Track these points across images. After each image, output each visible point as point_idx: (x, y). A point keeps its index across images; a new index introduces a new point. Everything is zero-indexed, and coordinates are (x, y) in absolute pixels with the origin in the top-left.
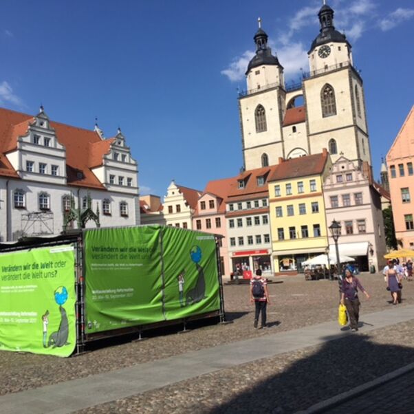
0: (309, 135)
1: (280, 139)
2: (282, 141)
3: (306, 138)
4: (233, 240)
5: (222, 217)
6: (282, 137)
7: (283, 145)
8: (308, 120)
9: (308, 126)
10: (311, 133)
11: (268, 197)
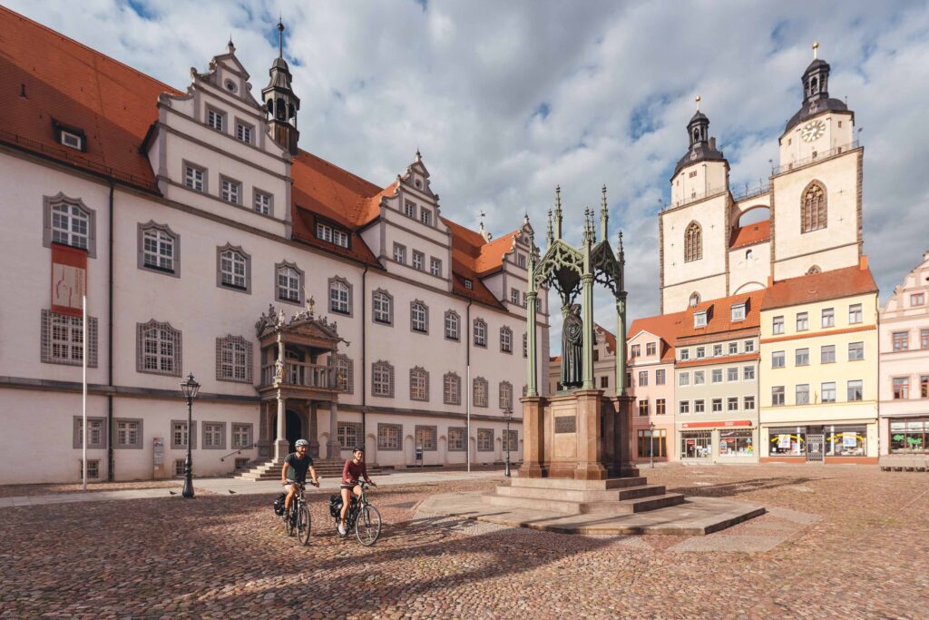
0: (773, 261)
1: (723, 270)
2: (727, 273)
3: (769, 265)
4: (684, 404)
5: (669, 369)
6: (727, 267)
7: (728, 279)
8: (774, 238)
9: (773, 248)
10: (777, 258)
11: (756, 336)
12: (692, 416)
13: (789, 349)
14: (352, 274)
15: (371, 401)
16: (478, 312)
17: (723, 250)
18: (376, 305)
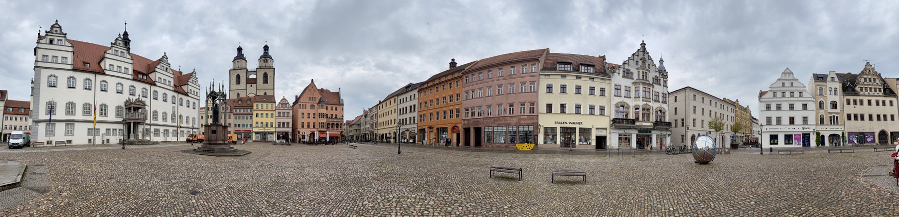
1: (245, 88)
4: (235, 125)
5: (232, 115)
7: (246, 92)
11: (253, 108)
12: (237, 128)
13: (260, 113)
14: (147, 86)
15: (153, 122)
16: (180, 96)
17: (245, 83)
18: (154, 94)
